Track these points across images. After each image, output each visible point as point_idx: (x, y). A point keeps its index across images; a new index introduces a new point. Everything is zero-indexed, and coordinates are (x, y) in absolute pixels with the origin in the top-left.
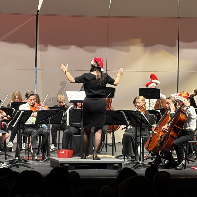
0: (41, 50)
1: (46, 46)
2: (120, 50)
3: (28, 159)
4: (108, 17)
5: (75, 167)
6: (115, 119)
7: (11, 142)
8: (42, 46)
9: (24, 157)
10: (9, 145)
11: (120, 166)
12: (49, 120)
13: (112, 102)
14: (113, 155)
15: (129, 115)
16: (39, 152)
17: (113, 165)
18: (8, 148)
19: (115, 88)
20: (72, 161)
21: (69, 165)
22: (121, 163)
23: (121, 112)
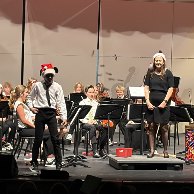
0: (103, 36)
1: (109, 31)
2: (186, 36)
3: (87, 155)
4: (174, 2)
5: (134, 167)
6: (178, 115)
7: (70, 134)
8: (105, 31)
9: (83, 152)
10: (68, 137)
11: (181, 167)
12: (109, 115)
13: (178, 92)
14: (175, 154)
15: (192, 112)
16: (99, 147)
17: (174, 165)
18: (66, 141)
19: (180, 77)
20: (131, 161)
21: (127, 165)
22: (183, 164)
23: (184, 108)
